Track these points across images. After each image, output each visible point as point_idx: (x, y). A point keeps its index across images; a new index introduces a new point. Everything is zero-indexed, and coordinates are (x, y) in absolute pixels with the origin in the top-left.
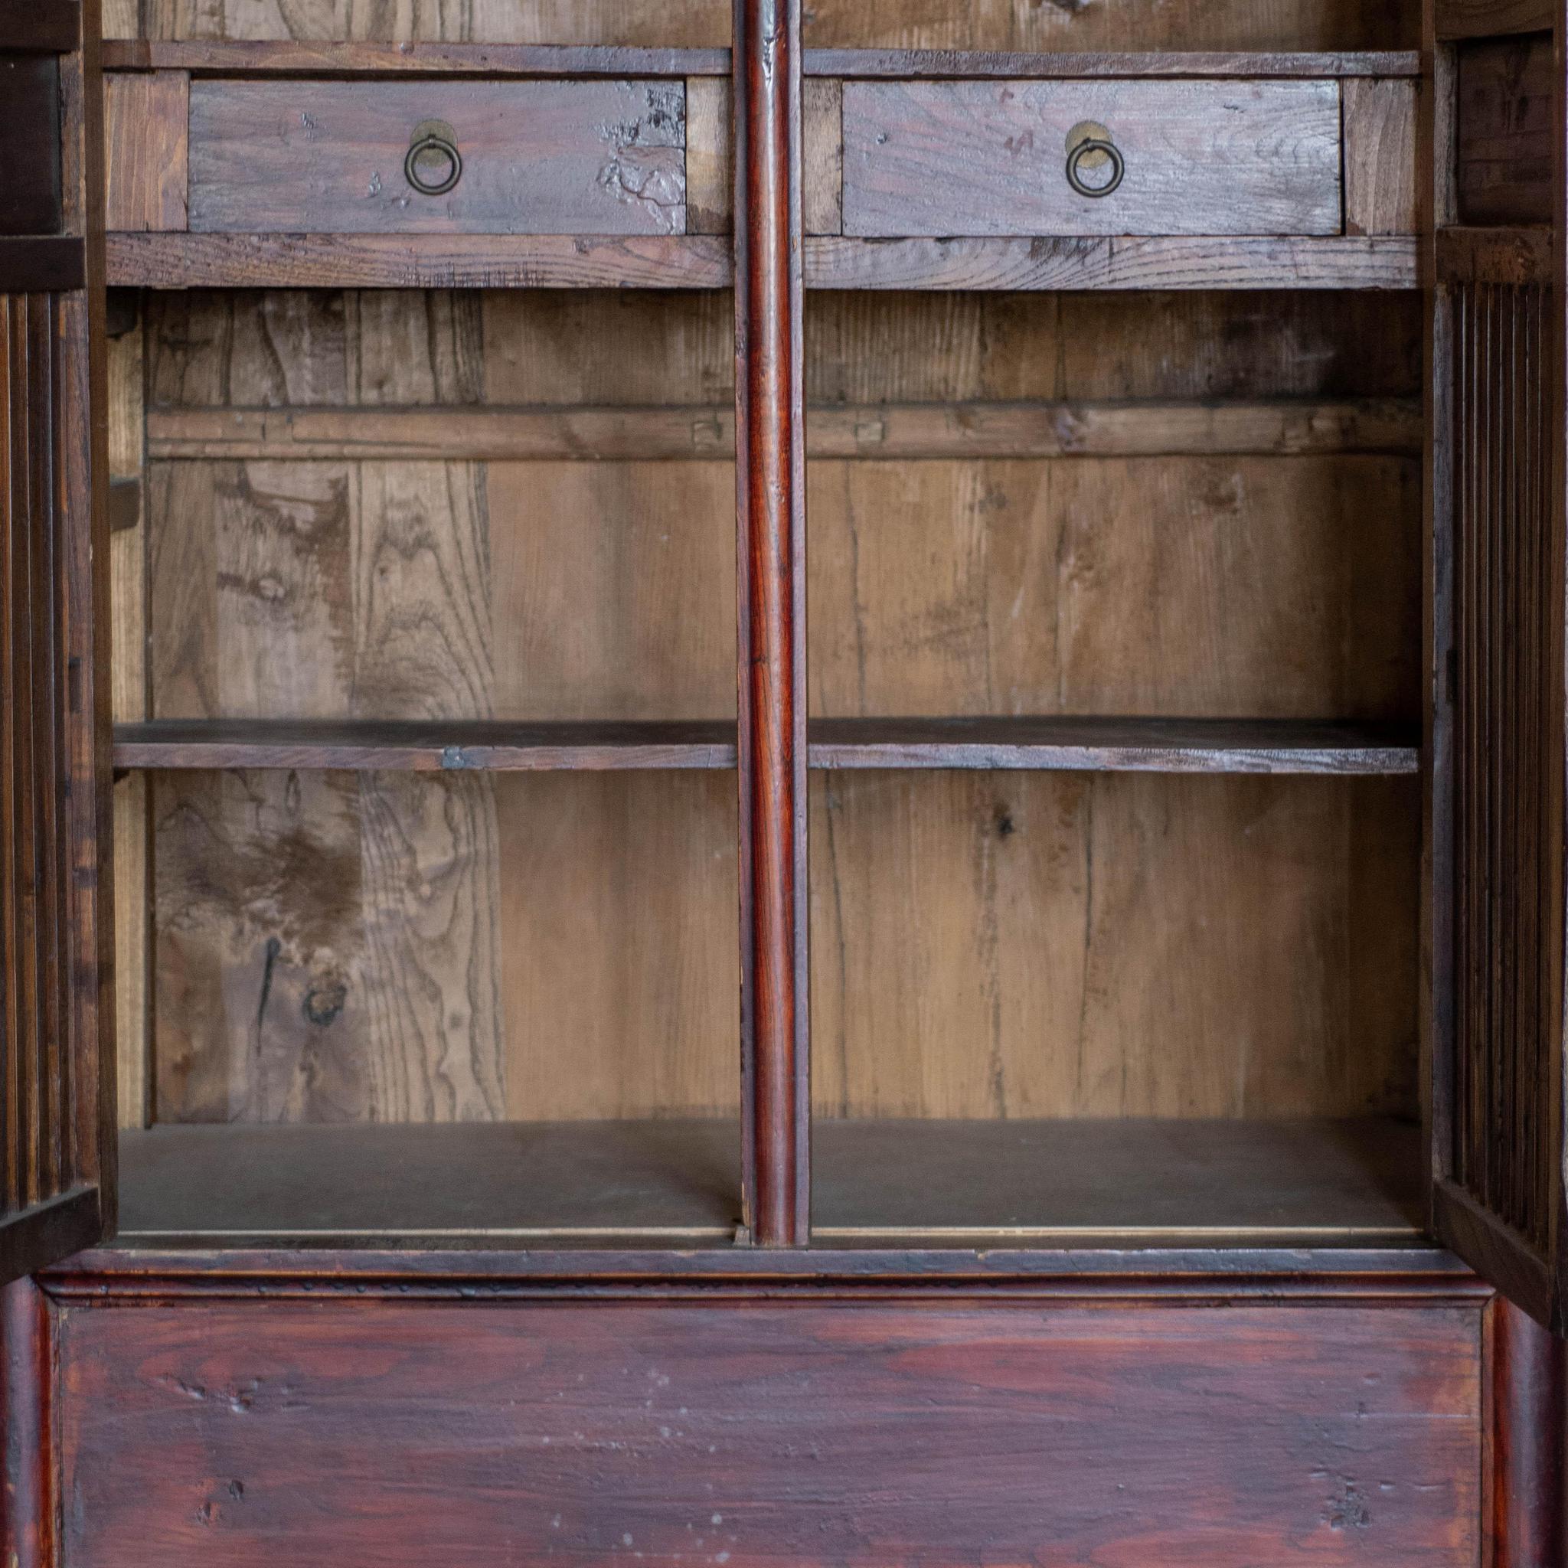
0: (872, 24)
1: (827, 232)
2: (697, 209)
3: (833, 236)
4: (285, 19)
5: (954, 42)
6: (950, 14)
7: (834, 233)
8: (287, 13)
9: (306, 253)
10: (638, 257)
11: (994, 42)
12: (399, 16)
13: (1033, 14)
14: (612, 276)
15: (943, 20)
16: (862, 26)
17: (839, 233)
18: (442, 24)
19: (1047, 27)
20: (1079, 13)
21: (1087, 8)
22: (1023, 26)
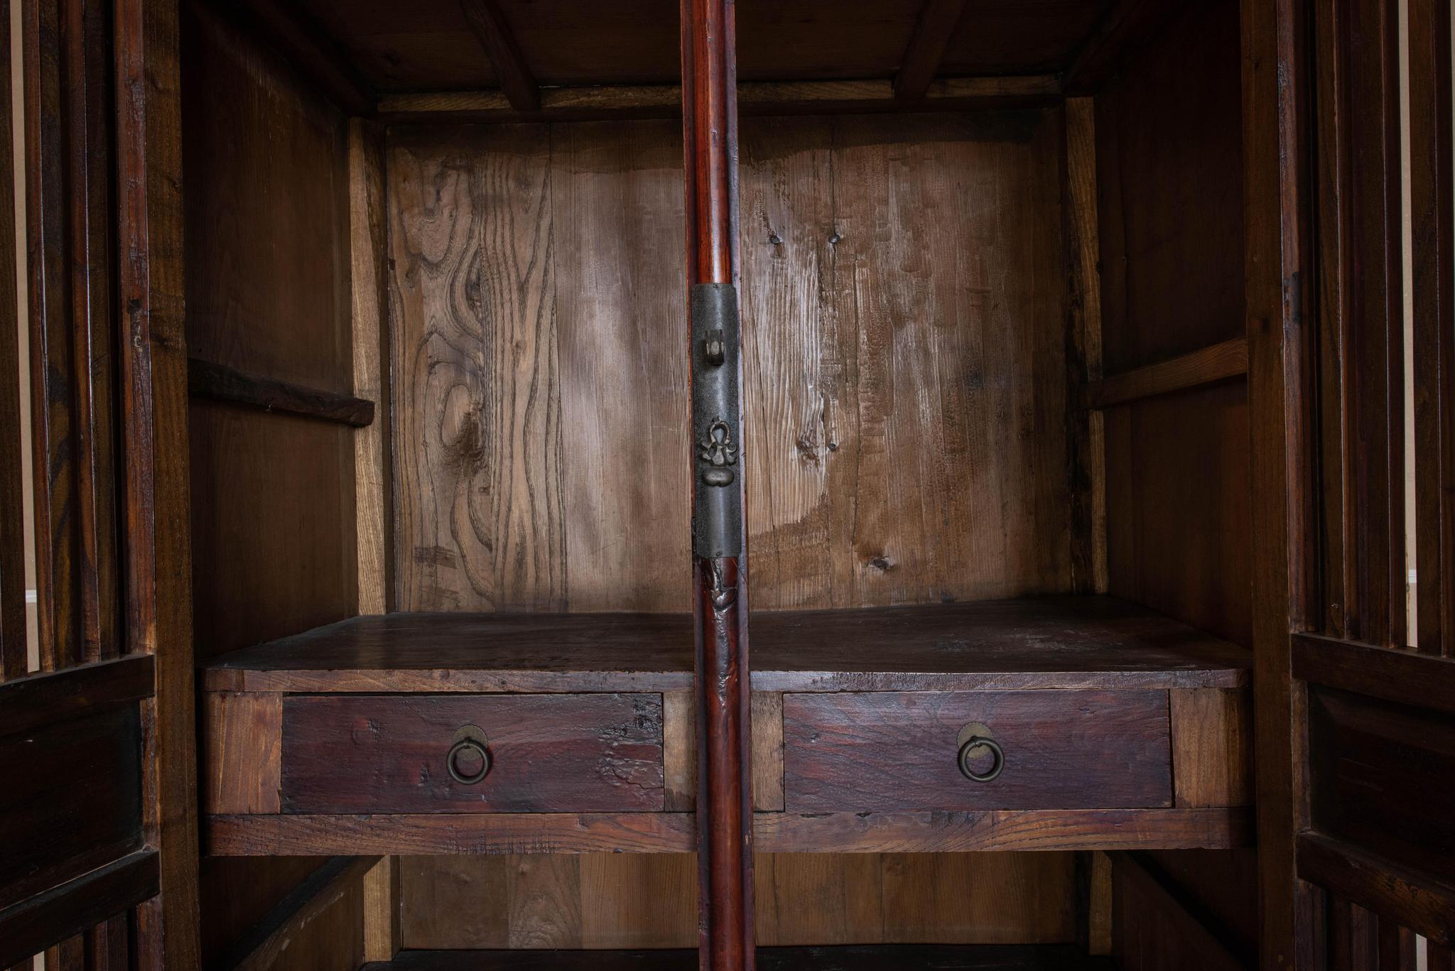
0: (779, 578)
1: (774, 809)
2: (673, 792)
3: (778, 812)
4: (469, 578)
5: (822, 586)
6: (820, 571)
7: (778, 809)
8: (470, 575)
9: (372, 829)
10: (627, 829)
11: (843, 586)
12: (529, 575)
13: (864, 571)
14: (608, 845)
15: (816, 575)
16: (773, 578)
17: (782, 809)
18: (551, 580)
19: (871, 578)
20: (888, 570)
21: (892, 567)
22: (858, 578)
